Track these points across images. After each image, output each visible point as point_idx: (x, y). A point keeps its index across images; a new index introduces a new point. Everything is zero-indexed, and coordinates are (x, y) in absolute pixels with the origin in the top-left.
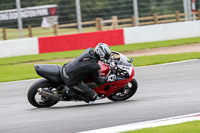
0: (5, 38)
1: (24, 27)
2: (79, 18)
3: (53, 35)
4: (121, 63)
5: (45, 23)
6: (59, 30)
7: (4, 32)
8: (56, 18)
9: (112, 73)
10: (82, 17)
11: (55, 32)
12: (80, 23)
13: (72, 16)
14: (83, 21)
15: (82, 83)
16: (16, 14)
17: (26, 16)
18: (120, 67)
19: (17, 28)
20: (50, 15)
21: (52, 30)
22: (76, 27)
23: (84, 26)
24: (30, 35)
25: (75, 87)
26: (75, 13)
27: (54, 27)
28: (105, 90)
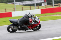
0: (31, 9)
1: (36, 6)
2: (53, 3)
3: (45, 8)
4: (36, 19)
5: (43, 5)
6: (47, 7)
7: (30, 7)
8: (46, 3)
9: (33, 22)
10: (54, 3)
11: (46, 7)
12: (54, 5)
13: (51, 2)
14: (54, 4)
15: (24, 25)
16: (34, 2)
17: (37, 3)
18: (36, 20)
19: (34, 6)
20: (44, 2)
21: (45, 7)
22: (52, 6)
23: (55, 6)
24: (38, 8)
25: (22, 26)
26: (52, 2)
27: (46, 6)
28: (31, 27)
